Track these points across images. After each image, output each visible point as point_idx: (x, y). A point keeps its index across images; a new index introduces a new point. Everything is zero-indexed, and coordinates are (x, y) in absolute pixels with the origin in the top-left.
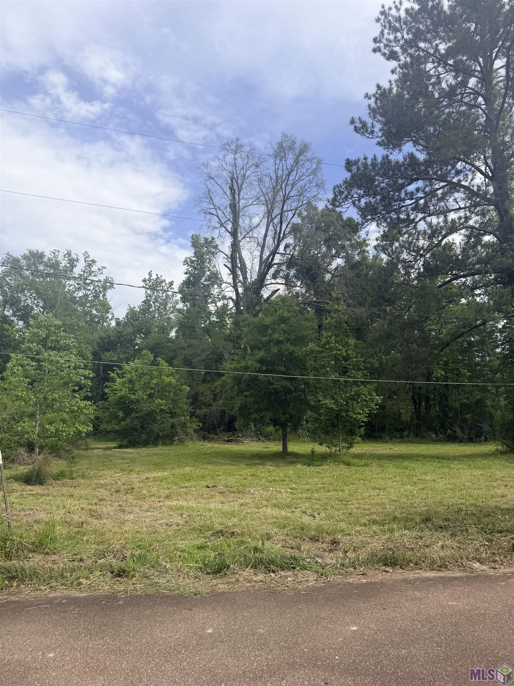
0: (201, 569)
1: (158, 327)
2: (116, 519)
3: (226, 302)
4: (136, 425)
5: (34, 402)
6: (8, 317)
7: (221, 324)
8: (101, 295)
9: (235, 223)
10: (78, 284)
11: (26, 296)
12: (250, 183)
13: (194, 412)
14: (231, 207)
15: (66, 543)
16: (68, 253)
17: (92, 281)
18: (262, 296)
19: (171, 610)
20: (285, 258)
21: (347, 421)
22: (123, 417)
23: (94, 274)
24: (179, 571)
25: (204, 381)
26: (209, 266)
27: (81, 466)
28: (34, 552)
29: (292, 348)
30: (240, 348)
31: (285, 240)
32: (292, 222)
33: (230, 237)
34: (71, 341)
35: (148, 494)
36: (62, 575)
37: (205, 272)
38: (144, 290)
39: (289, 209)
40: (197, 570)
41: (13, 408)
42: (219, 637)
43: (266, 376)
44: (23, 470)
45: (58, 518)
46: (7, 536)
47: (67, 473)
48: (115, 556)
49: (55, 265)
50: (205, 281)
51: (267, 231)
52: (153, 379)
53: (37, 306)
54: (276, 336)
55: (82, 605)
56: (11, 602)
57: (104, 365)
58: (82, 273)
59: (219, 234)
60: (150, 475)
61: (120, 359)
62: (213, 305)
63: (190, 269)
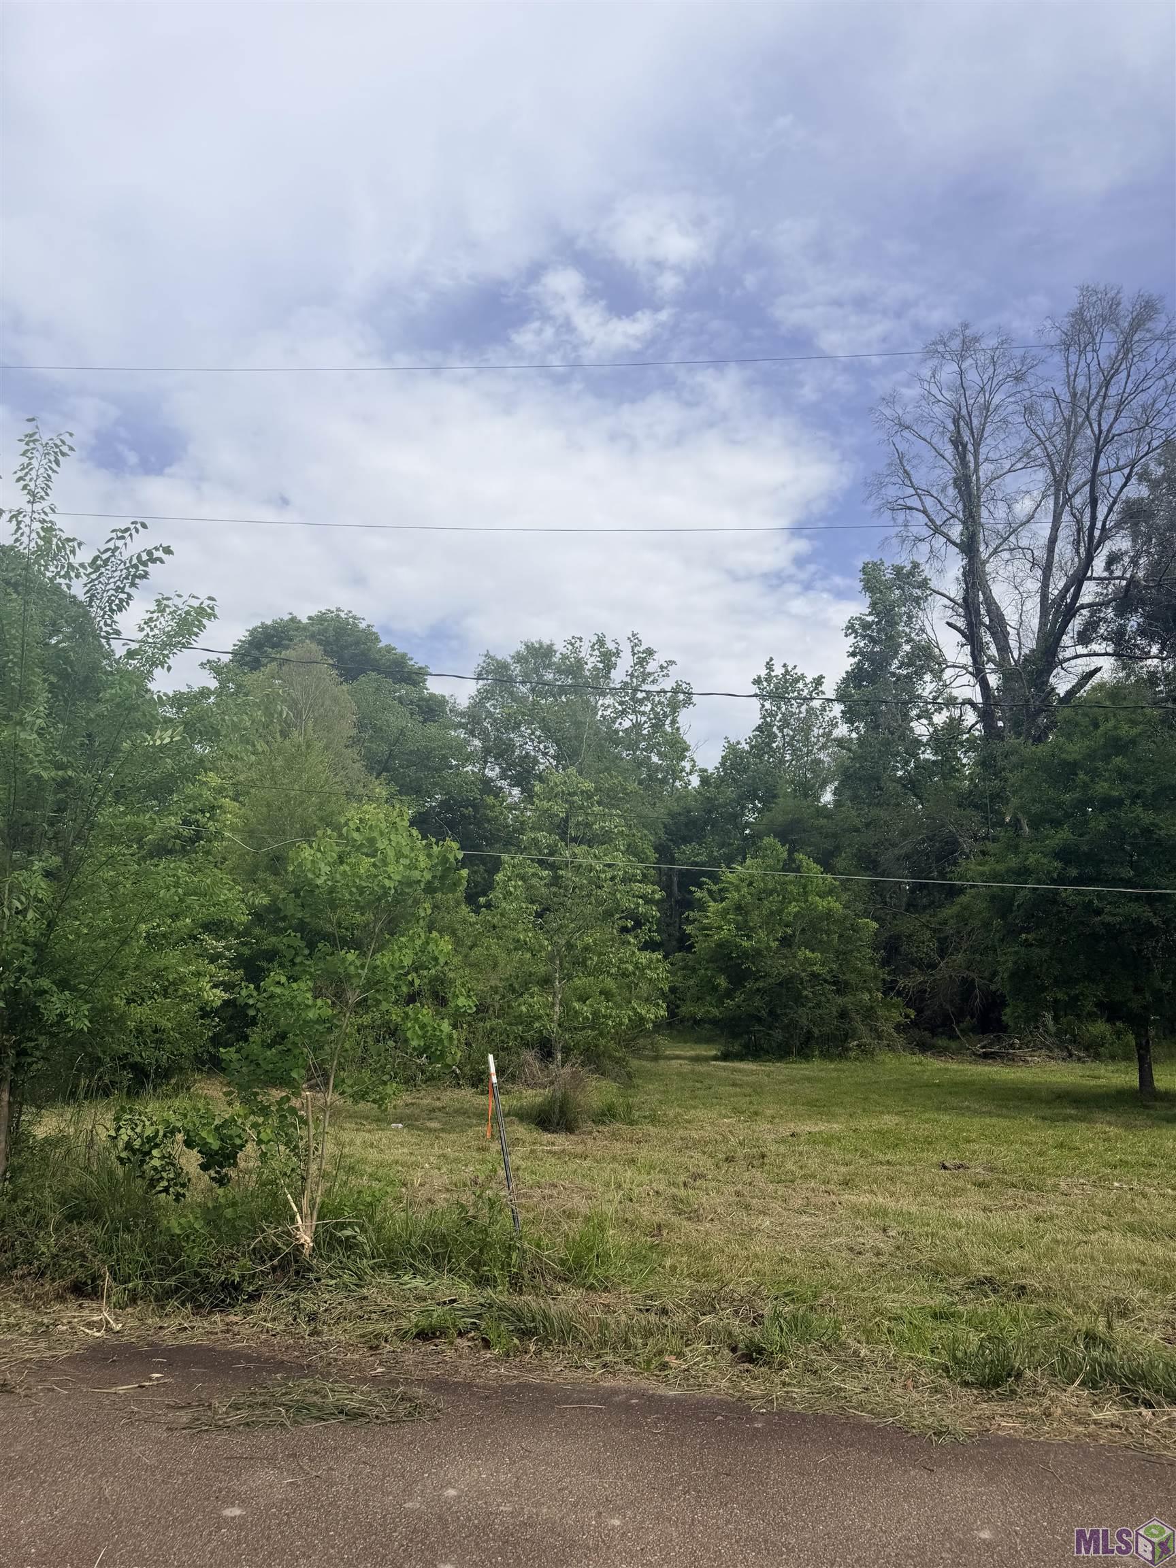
0: (947, 1370)
1: (792, 782)
2: (733, 1224)
3: (957, 713)
4: (757, 1009)
5: (548, 953)
6: (493, 781)
7: (948, 767)
8: (668, 722)
9: (971, 519)
10: (621, 703)
11: (523, 736)
12: (1005, 421)
13: (892, 981)
14: (956, 485)
15: (629, 1270)
16: (599, 641)
17: (648, 692)
18: (1053, 689)
19: (881, 1462)
20: (1111, 589)
22: (727, 989)
23: (652, 678)
24: (890, 1367)
25: (912, 906)
26: (907, 630)
27: (647, 1096)
28: (566, 1280)
29: (1148, 817)
30: (1001, 824)
31: (1108, 543)
32: (1123, 496)
33: (960, 556)
34: (614, 823)
35: (799, 1173)
36: (625, 1341)
37: (900, 645)
38: (756, 703)
39: (1112, 465)
40: (936, 1371)
41: (509, 964)
42: (1013, 1556)
43: (1079, 893)
44: (532, 1097)
45: (610, 1210)
46: (511, 1239)
47: (621, 1110)
48: (736, 1312)
49: (574, 668)
50: (899, 668)
51: (1055, 529)
52: (790, 903)
53: (545, 754)
54: (1102, 788)
55: (673, 1417)
56: (526, 1386)
57: (682, 873)
58: (628, 679)
59: (931, 552)
60: (799, 1128)
61: (713, 859)
62: (924, 723)
63: (862, 644)
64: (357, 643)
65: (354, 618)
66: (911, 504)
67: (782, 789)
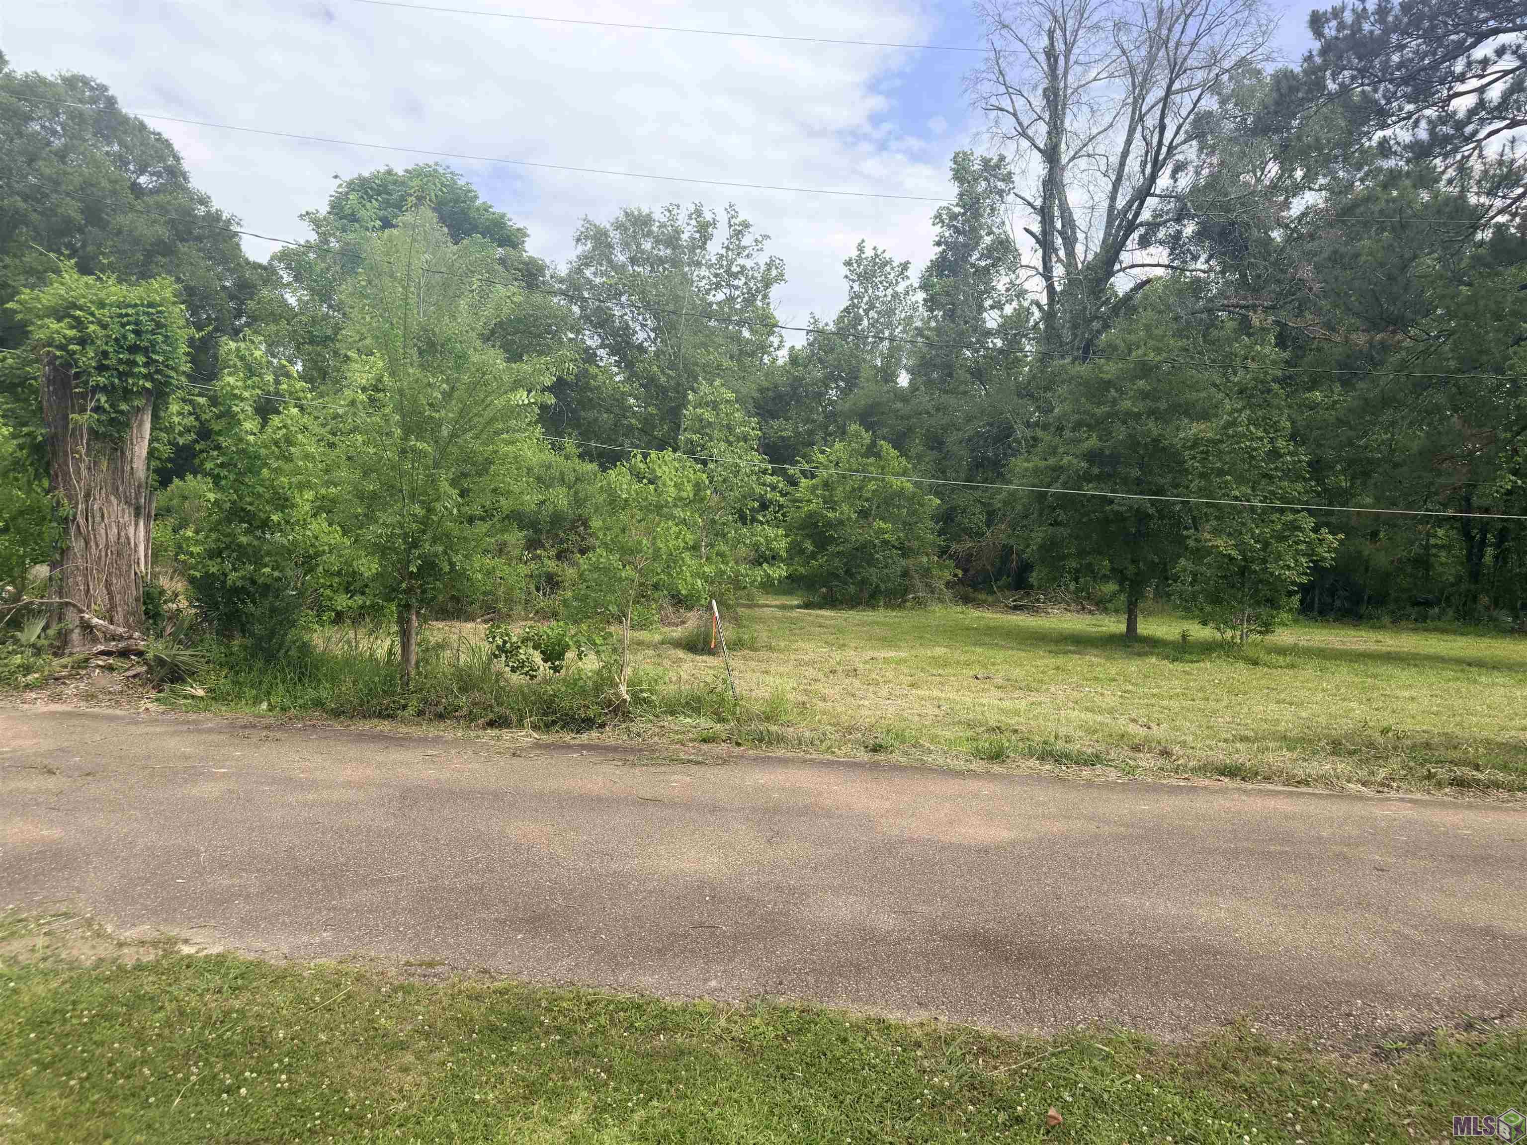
2: (846, 703)
4: (837, 568)
6: (592, 349)
7: (1012, 358)
8: (759, 297)
9: (1056, 129)
10: (716, 276)
11: (623, 307)
13: (946, 547)
14: (1045, 92)
15: (798, 719)
16: (696, 210)
17: (743, 267)
18: (1113, 290)
19: (942, 777)
21: (1261, 581)
22: (812, 552)
23: (747, 252)
26: (990, 222)
29: (1157, 429)
37: (982, 237)
38: (846, 284)
39: (1187, 87)
42: (996, 796)
47: (744, 642)
48: (863, 735)
49: (673, 238)
50: (979, 259)
51: (1129, 142)
52: (869, 481)
53: (644, 326)
54: (1126, 404)
58: (723, 251)
59: (1018, 150)
60: (876, 654)
61: (798, 434)
62: (995, 313)
63: (947, 234)
64: (456, 201)
65: (453, 173)
66: (1003, 106)
67: (865, 372)
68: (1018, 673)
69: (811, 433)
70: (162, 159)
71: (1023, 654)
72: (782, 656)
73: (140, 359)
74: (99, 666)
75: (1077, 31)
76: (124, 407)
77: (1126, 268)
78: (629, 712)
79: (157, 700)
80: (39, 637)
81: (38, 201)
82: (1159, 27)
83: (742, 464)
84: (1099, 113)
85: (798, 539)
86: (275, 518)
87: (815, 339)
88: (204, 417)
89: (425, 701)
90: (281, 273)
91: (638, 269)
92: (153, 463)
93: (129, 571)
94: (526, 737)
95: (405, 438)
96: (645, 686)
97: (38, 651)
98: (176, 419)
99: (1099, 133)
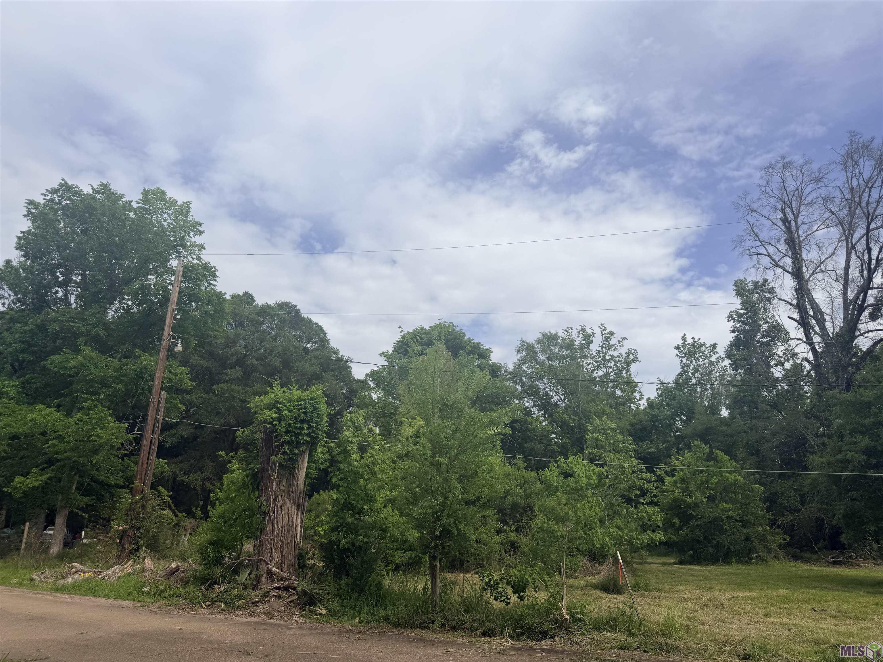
4: (697, 536)
6: (529, 408)
8: (624, 371)
9: (797, 260)
10: (597, 362)
11: (545, 384)
13: (774, 520)
14: (785, 240)
15: (686, 635)
16: (582, 329)
17: (612, 356)
22: (680, 525)
23: (614, 348)
26: (764, 316)
28: (663, 637)
37: (761, 325)
38: (678, 360)
47: (643, 585)
49: (570, 345)
50: (762, 338)
51: (848, 261)
52: (712, 477)
58: (600, 349)
59: (775, 275)
60: (735, 594)
61: (659, 450)
62: (779, 368)
63: (738, 326)
64: (455, 339)
65: (453, 326)
66: (761, 252)
67: (698, 409)
68: (845, 607)
69: (668, 449)
70: (318, 335)
71: (848, 594)
72: (668, 595)
73: (305, 426)
74: (274, 595)
75: (800, 207)
76: (296, 451)
77: (864, 333)
78: (569, 628)
79: (302, 616)
80: (246, 579)
81: (262, 360)
82: (853, 197)
83: (626, 466)
84: (823, 248)
85: (669, 516)
86: (365, 507)
87: (663, 392)
88: (334, 453)
89: (445, 618)
90: (370, 383)
91: (553, 363)
92: (307, 480)
93: (291, 541)
94: (506, 642)
95: (433, 456)
96: (578, 610)
97: (245, 587)
98: (320, 456)
99: (827, 258)
